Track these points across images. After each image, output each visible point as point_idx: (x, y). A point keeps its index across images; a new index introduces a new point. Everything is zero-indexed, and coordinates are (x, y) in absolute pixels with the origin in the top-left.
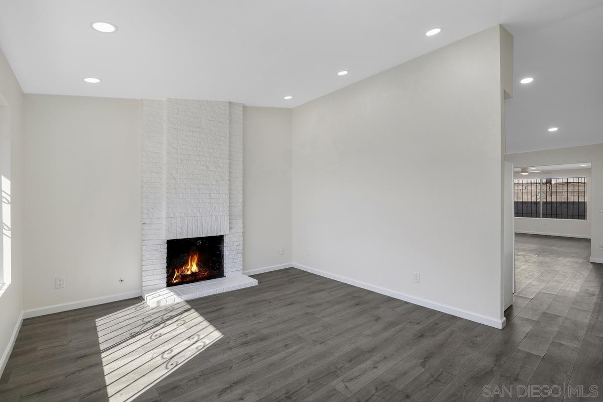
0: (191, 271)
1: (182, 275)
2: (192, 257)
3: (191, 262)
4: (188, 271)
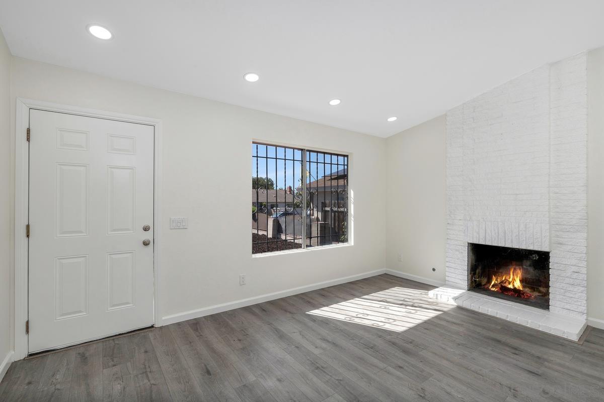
0: (513, 285)
1: (502, 286)
2: (515, 269)
3: (513, 275)
4: (509, 284)
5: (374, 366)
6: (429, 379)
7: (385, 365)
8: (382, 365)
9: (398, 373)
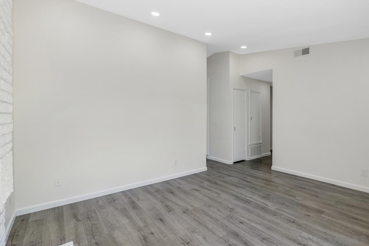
5: (259, 224)
6: (225, 216)
7: (251, 224)
8: (253, 224)
9: (243, 219)
